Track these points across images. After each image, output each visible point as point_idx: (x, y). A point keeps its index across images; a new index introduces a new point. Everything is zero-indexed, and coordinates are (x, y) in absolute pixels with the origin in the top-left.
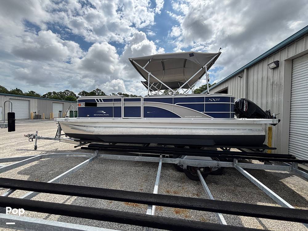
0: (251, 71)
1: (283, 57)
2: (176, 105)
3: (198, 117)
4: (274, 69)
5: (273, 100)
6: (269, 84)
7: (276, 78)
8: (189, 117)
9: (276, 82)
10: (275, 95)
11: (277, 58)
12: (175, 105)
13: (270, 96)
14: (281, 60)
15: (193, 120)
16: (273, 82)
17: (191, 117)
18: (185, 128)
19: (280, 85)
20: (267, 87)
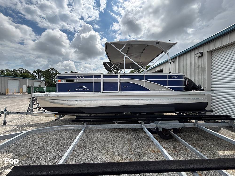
0: (182, 58)
1: (205, 50)
2: (147, 81)
4: (199, 57)
5: (199, 78)
6: (196, 67)
7: (201, 64)
9: (201, 66)
10: (201, 75)
11: (201, 50)
13: (196, 75)
14: (204, 51)
15: (159, 93)
16: (198, 66)
19: (204, 68)
20: (194, 69)
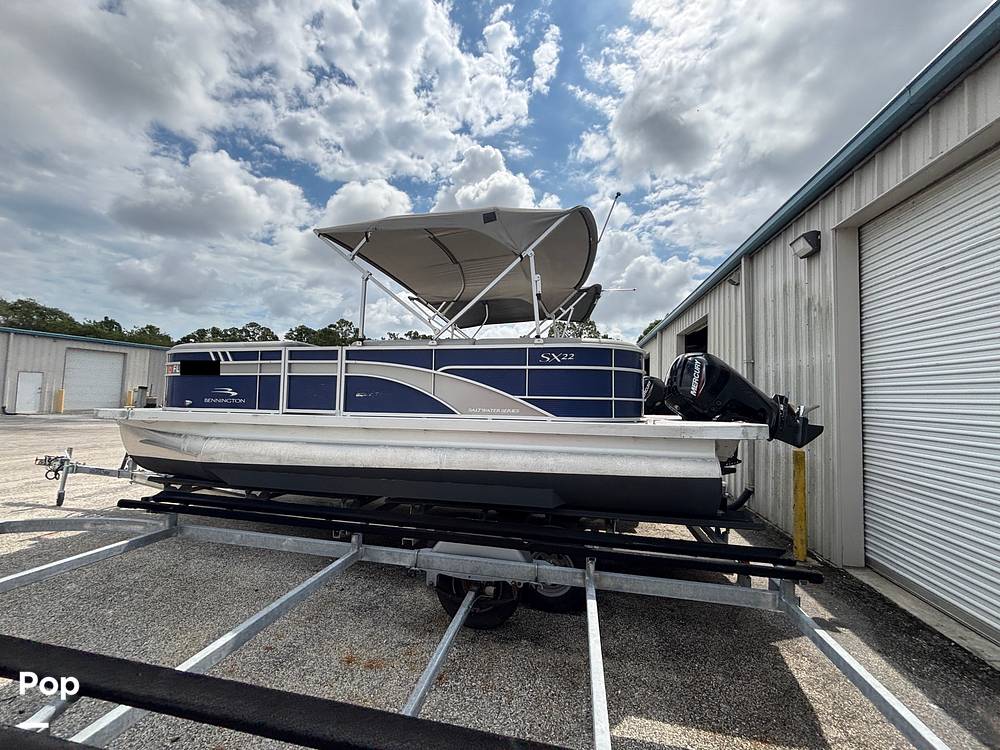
0: (760, 266)
1: (828, 219)
2: (443, 371)
3: (510, 414)
4: (808, 257)
7: (816, 288)
8: (481, 413)
9: (816, 302)
10: (817, 344)
11: (812, 223)
12: (438, 372)
13: (804, 347)
15: (491, 423)
16: (809, 299)
17: (486, 413)
18: (468, 449)
19: (827, 309)
20: (797, 316)
